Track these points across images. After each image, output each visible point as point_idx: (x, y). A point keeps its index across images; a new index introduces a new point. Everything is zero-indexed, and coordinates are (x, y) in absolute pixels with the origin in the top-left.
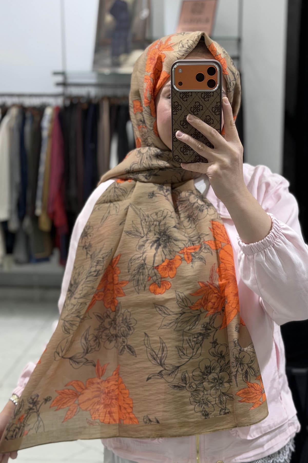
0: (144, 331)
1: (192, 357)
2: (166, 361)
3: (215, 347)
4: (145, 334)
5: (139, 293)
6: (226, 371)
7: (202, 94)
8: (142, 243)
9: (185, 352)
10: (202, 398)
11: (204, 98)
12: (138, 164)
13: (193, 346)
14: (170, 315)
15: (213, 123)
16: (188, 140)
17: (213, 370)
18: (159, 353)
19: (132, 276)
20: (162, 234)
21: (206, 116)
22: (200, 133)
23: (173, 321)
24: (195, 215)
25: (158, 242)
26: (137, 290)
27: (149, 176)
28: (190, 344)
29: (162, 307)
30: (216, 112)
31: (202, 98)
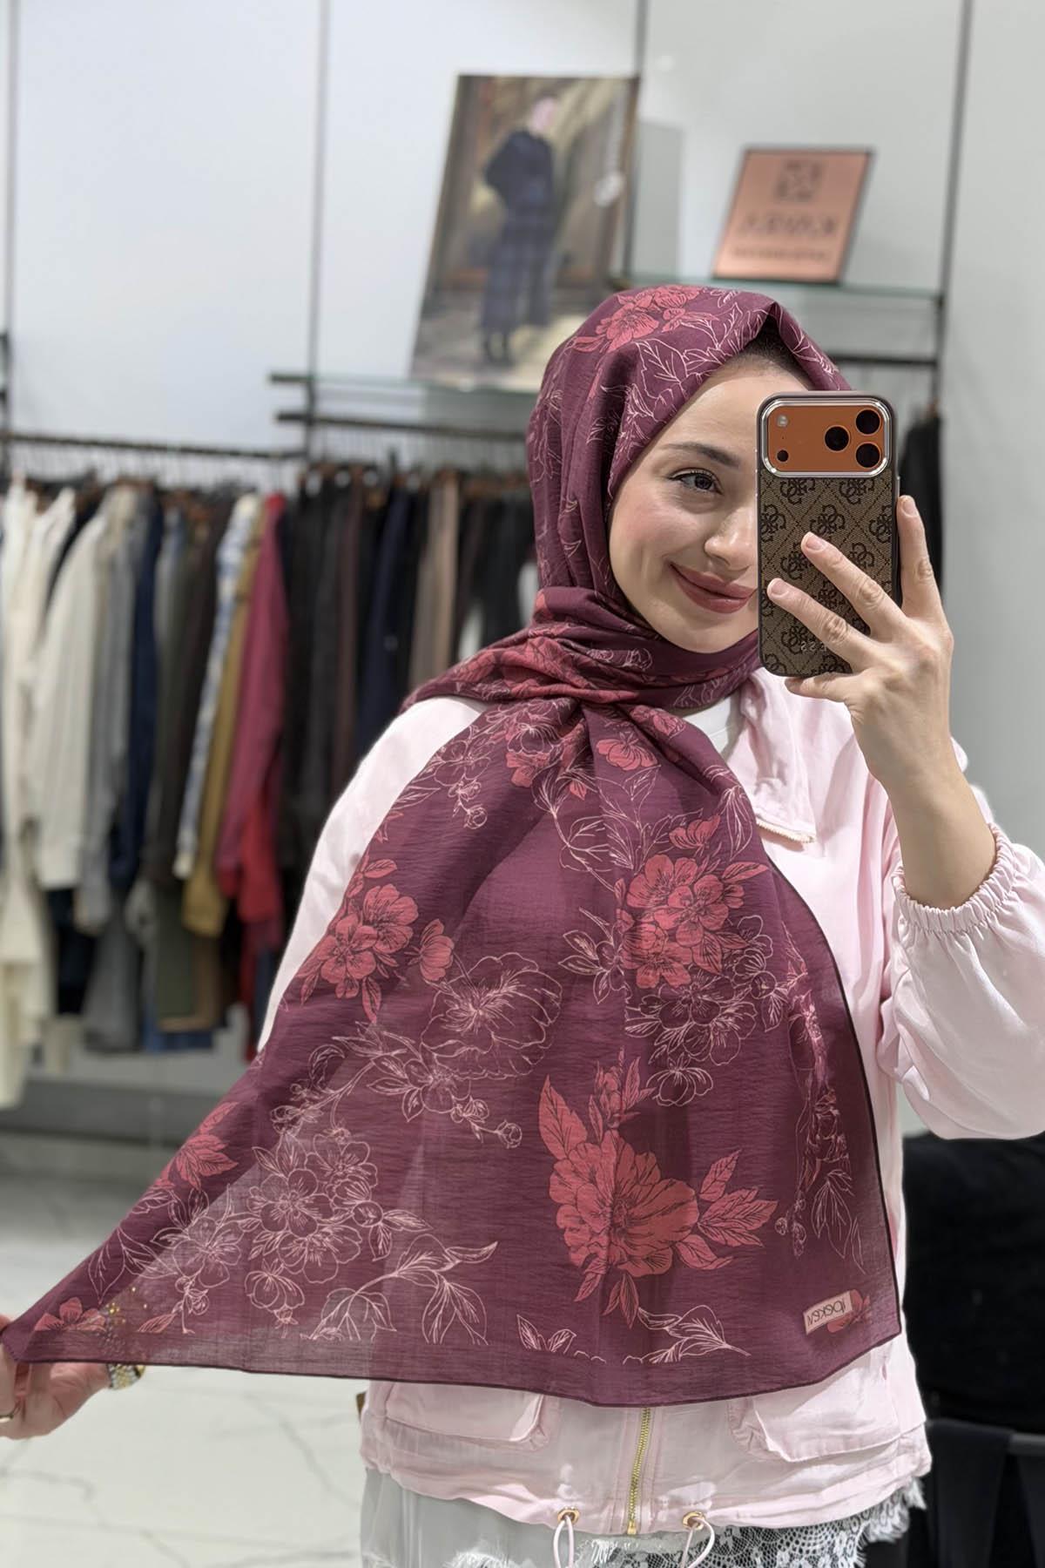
7: (842, 484)
11: (848, 496)
15: (872, 565)
16: (800, 606)
30: (881, 534)
31: (842, 494)
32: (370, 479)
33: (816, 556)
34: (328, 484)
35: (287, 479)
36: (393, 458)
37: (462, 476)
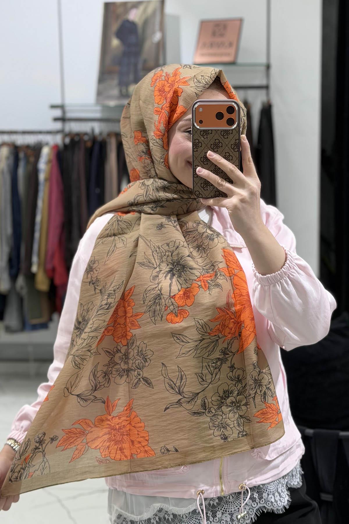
0: (162, 361)
1: (211, 382)
2: (184, 389)
3: (232, 372)
4: (163, 364)
5: (155, 325)
6: (243, 395)
7: (222, 131)
8: (156, 274)
9: (204, 378)
10: (220, 422)
11: (223, 136)
12: (143, 196)
13: (212, 372)
14: (189, 342)
15: (232, 160)
16: (208, 176)
17: (231, 394)
18: (177, 382)
19: (148, 308)
20: (175, 264)
21: (226, 153)
22: (220, 168)
23: (192, 348)
24: (206, 244)
25: (172, 272)
26: (153, 321)
27: (155, 207)
28: (209, 370)
29: (180, 336)
30: (235, 149)
36: (93, 131)
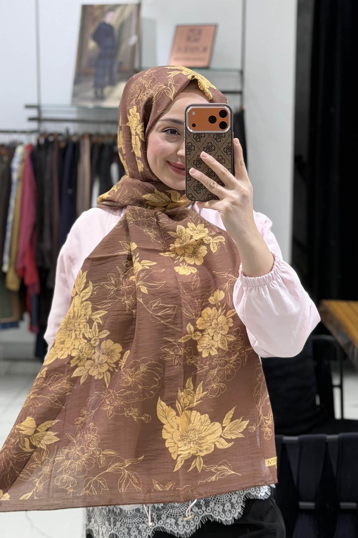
7: (215, 135)
11: (216, 139)
15: (225, 163)
16: (200, 178)
21: (218, 156)
30: (228, 152)
31: (214, 139)
32: (60, 138)
33: (206, 160)
34: (47, 141)
35: (33, 139)
36: (67, 131)
37: (90, 136)
